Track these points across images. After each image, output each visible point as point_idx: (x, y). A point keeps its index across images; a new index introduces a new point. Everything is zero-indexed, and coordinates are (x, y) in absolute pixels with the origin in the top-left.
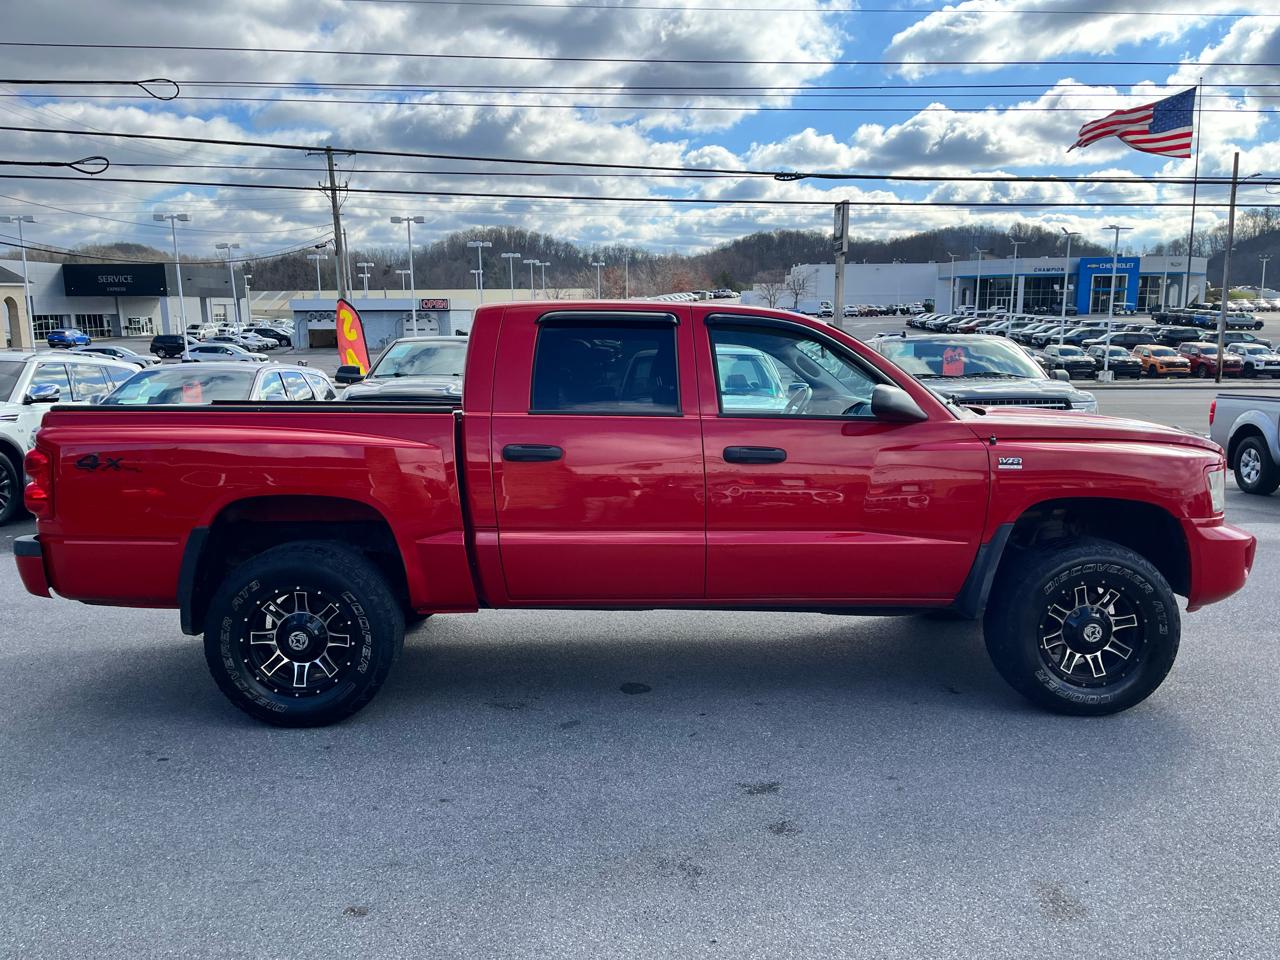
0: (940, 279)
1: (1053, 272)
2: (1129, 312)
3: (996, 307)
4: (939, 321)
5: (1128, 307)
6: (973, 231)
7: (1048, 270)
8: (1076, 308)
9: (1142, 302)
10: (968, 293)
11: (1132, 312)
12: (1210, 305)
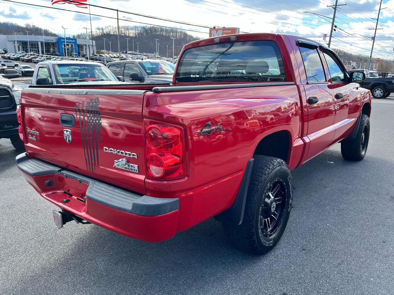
0: (8, 41)
1: (50, 41)
2: (76, 56)
3: (33, 52)
4: (15, 57)
5: (76, 55)
6: (9, 24)
7: (48, 40)
8: (60, 54)
9: (79, 53)
10: (20, 47)
11: (77, 56)
12: (98, 55)
